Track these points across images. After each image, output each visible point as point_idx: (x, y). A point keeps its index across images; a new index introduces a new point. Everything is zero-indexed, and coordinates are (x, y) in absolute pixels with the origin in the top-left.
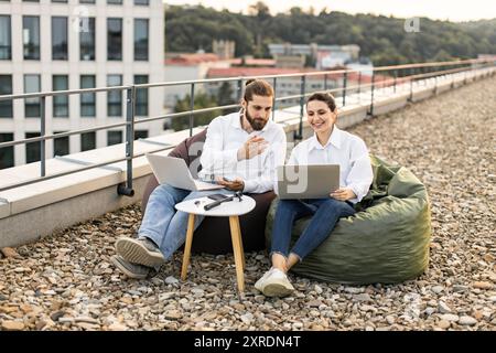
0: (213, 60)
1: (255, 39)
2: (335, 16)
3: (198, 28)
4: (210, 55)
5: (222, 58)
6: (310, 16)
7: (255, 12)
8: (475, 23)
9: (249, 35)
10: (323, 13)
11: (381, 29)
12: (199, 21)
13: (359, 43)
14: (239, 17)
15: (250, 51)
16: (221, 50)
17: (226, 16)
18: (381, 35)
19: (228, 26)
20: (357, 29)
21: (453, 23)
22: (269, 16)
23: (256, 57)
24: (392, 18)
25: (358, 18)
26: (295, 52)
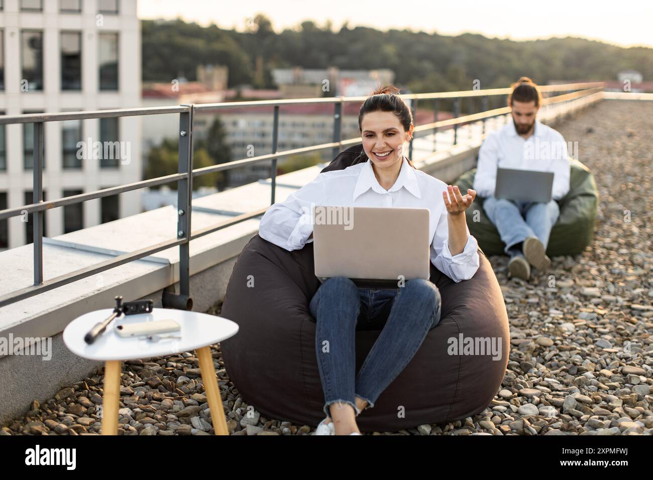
0: (198, 91)
1: (254, 62)
2: (361, 33)
3: (178, 50)
4: (194, 86)
5: (209, 90)
6: (326, 34)
7: (253, 27)
8: (543, 41)
9: (245, 58)
10: (344, 29)
11: (421, 49)
12: (180, 40)
13: (393, 68)
14: (232, 34)
15: (247, 80)
16: (209, 78)
17: (214, 33)
18: (422, 57)
19: (218, 46)
20: (390, 50)
21: (514, 42)
22: (272, 34)
23: (256, 87)
24: (435, 36)
25: (392, 35)
26: (307, 81)
